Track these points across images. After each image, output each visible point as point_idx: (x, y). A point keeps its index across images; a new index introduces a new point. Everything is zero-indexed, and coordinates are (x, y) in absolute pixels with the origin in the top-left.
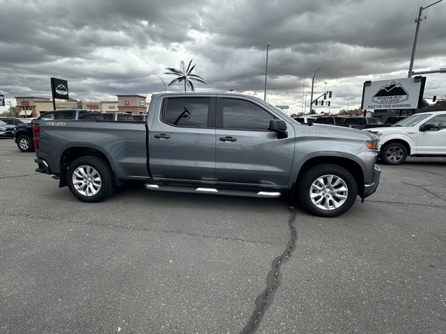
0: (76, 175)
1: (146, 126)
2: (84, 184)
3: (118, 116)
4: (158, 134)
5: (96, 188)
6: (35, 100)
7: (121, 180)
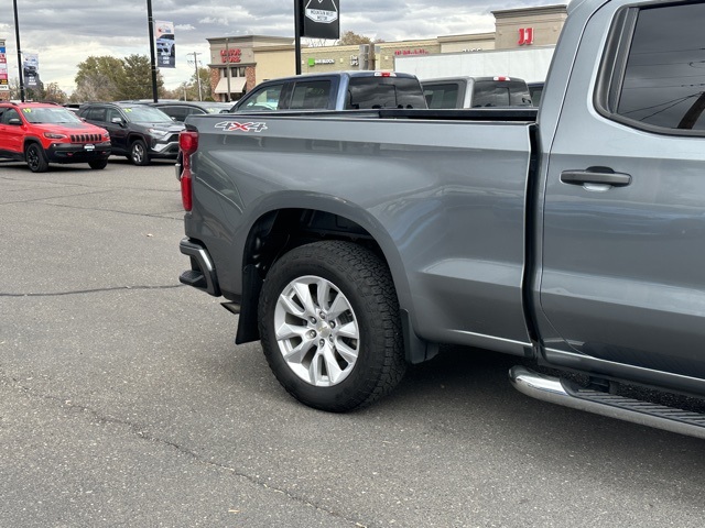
0: (285, 306)
1: (534, 135)
2: (306, 340)
3: (476, 91)
4: (580, 169)
5: (342, 363)
6: (256, 44)
7: (426, 342)
